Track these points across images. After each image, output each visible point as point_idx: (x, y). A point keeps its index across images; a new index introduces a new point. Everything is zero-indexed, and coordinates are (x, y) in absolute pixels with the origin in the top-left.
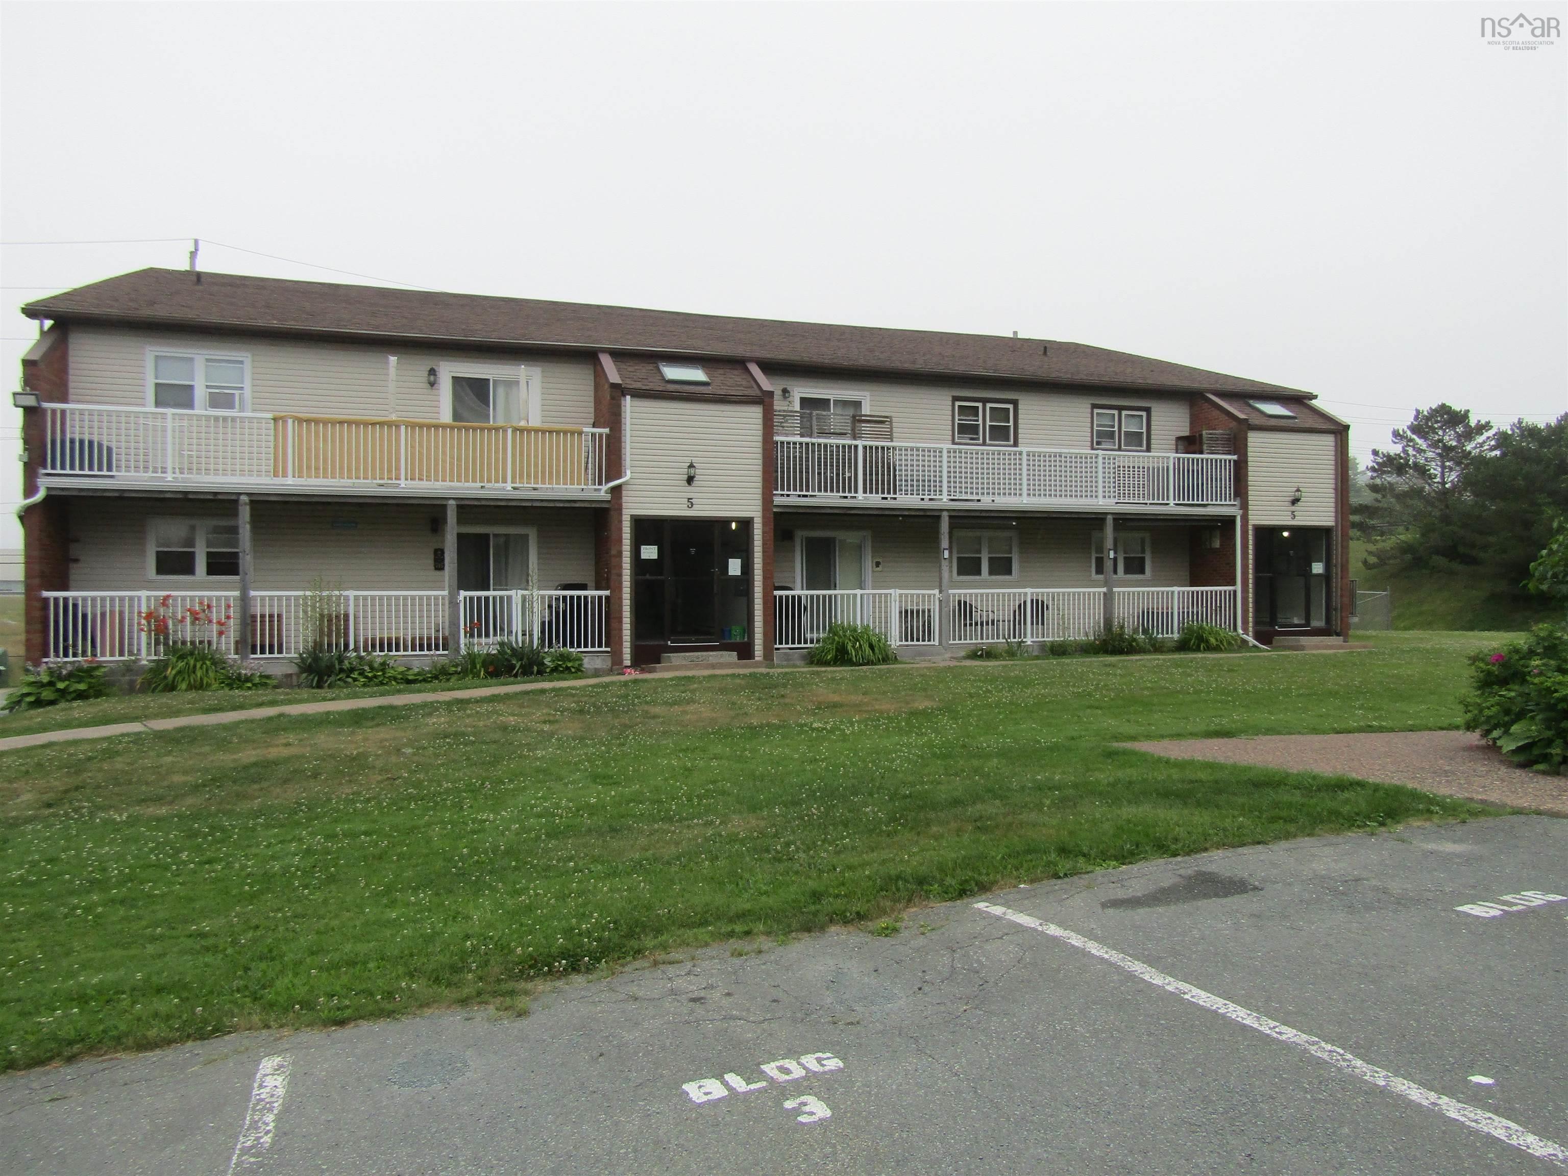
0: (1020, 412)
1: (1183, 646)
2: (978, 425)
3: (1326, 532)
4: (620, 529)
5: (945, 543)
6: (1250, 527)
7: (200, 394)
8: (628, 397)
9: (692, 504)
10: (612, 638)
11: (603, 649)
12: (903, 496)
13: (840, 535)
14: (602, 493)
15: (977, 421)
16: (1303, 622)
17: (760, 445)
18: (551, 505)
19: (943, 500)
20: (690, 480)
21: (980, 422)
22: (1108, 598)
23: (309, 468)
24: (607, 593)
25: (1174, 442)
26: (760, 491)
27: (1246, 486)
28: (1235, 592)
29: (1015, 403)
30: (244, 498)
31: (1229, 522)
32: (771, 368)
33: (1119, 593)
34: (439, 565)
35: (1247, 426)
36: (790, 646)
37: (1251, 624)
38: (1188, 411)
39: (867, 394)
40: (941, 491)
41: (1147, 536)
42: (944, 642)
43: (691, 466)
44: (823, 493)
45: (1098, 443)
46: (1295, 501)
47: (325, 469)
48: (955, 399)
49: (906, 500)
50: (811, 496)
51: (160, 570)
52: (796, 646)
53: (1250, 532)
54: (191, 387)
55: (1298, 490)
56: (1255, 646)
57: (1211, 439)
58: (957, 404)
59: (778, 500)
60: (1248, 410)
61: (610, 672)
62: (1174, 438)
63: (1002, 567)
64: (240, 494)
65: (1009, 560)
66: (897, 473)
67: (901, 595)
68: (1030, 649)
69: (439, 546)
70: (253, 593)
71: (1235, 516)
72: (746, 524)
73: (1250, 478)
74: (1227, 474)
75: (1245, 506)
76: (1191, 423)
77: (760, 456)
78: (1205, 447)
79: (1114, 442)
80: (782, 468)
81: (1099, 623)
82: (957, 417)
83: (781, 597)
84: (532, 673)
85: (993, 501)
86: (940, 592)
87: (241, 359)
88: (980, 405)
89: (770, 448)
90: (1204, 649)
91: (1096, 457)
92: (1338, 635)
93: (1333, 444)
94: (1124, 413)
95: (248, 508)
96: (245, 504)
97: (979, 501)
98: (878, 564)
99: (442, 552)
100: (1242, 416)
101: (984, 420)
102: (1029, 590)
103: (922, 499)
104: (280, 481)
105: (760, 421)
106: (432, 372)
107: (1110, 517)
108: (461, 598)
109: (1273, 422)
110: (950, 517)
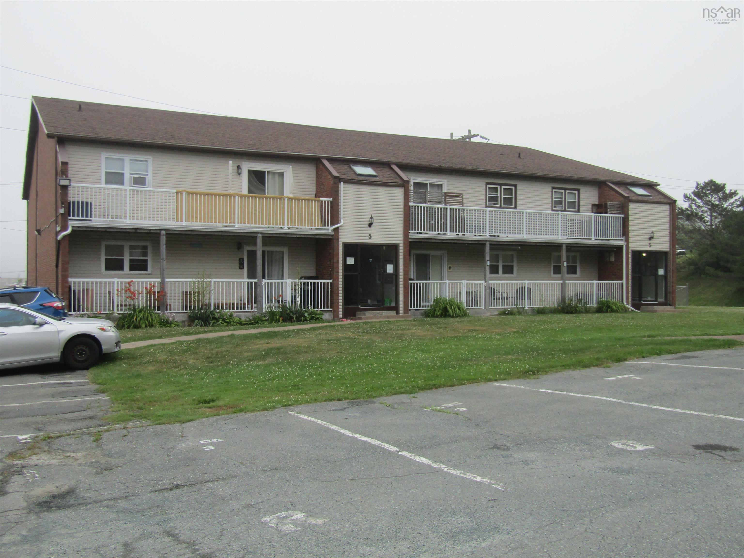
0: (518, 190)
1: (599, 310)
2: (497, 197)
3: (665, 254)
4: (338, 249)
5: (488, 258)
6: (630, 251)
7: (127, 177)
8: (342, 183)
9: (371, 237)
10: (333, 304)
11: (329, 309)
12: (468, 234)
13: (432, 253)
14: (330, 231)
15: (497, 195)
16: (654, 299)
17: (402, 207)
18: (306, 236)
19: (487, 236)
20: (370, 225)
21: (499, 196)
22: (563, 286)
23: (193, 217)
24: (331, 281)
25: (591, 207)
26: (402, 230)
27: (628, 230)
28: (622, 284)
29: (515, 186)
30: (163, 232)
31: (619, 249)
32: (404, 167)
33: (568, 283)
34: (241, 266)
35: (628, 200)
36: (416, 308)
37: (630, 300)
38: (598, 191)
39: (445, 181)
40: (485, 231)
41: (578, 255)
42: (487, 307)
43: (371, 218)
44: (431, 232)
45: (555, 207)
46: (651, 238)
47: (200, 218)
48: (487, 183)
49: (469, 236)
50: (425, 233)
51: (107, 268)
52: (418, 308)
53: (630, 254)
54: (123, 174)
55: (652, 233)
56: (632, 310)
57: (611, 206)
58: (488, 186)
59: (411, 235)
60: (628, 191)
61: (334, 320)
62: (591, 205)
63: (508, 270)
64: (161, 230)
65: (512, 266)
66: (466, 222)
67: (467, 283)
68: (528, 311)
69: (240, 257)
70: (167, 280)
71: (622, 246)
72: (395, 247)
73: (630, 227)
74: (619, 224)
75: (627, 241)
76: (599, 197)
77: (402, 213)
78: (608, 210)
79: (562, 207)
80: (412, 219)
81: (559, 298)
82: (488, 193)
83: (411, 284)
84: (301, 321)
85: (507, 236)
86: (485, 282)
87: (147, 160)
88: (498, 187)
89: (407, 208)
90: (610, 312)
91: (558, 215)
92: (670, 305)
93: (668, 209)
94: (567, 191)
95: (165, 237)
96: (164, 235)
97: (498, 236)
98: (450, 268)
99: (243, 259)
100: (626, 195)
101: (501, 195)
102: (526, 282)
103: (475, 235)
104: (179, 223)
105: (403, 196)
106: (239, 167)
107: (564, 245)
108: (263, 283)
109: (641, 198)
110: (490, 244)
